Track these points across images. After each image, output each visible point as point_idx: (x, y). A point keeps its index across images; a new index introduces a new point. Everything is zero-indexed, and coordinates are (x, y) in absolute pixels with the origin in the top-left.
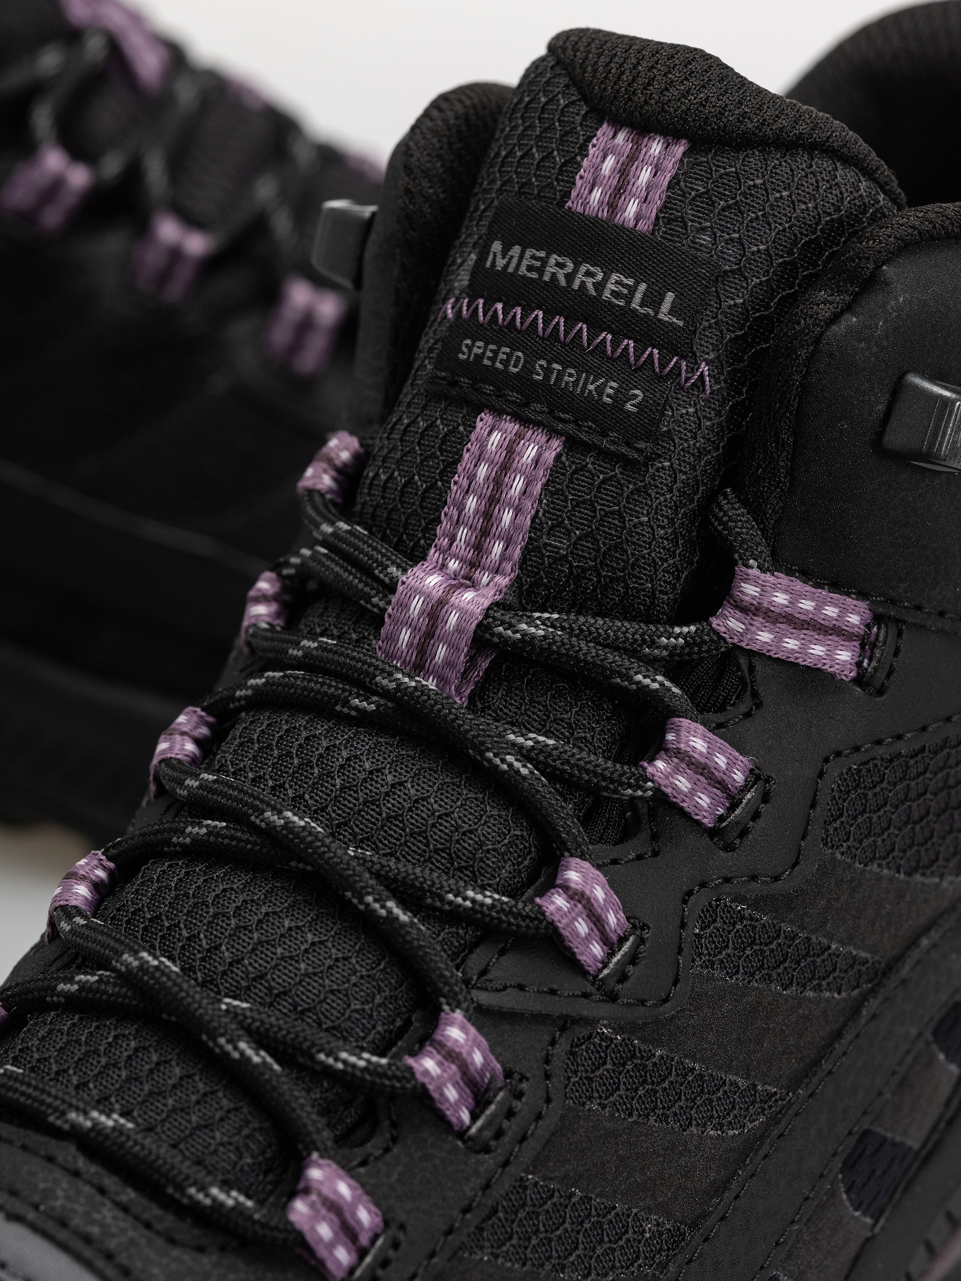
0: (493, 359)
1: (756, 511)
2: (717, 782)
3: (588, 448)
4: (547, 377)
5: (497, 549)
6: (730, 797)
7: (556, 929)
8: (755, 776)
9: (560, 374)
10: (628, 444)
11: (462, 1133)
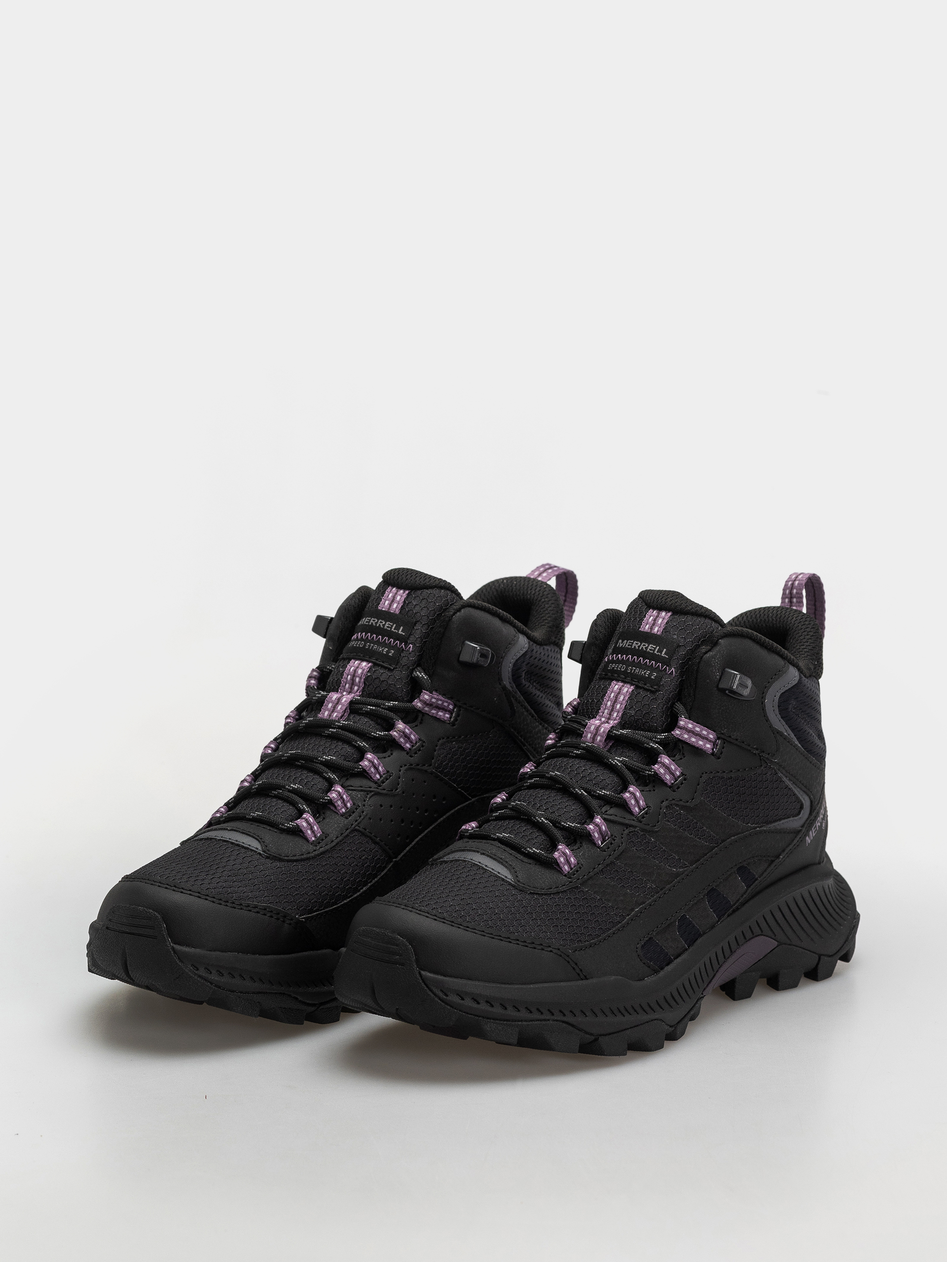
0: (617, 668)
1: (684, 705)
2: (672, 773)
3: (641, 688)
4: (631, 671)
5: (615, 714)
6: (675, 778)
7: (626, 801)
8: (682, 774)
9: (635, 670)
10: (652, 687)
11: (599, 847)
